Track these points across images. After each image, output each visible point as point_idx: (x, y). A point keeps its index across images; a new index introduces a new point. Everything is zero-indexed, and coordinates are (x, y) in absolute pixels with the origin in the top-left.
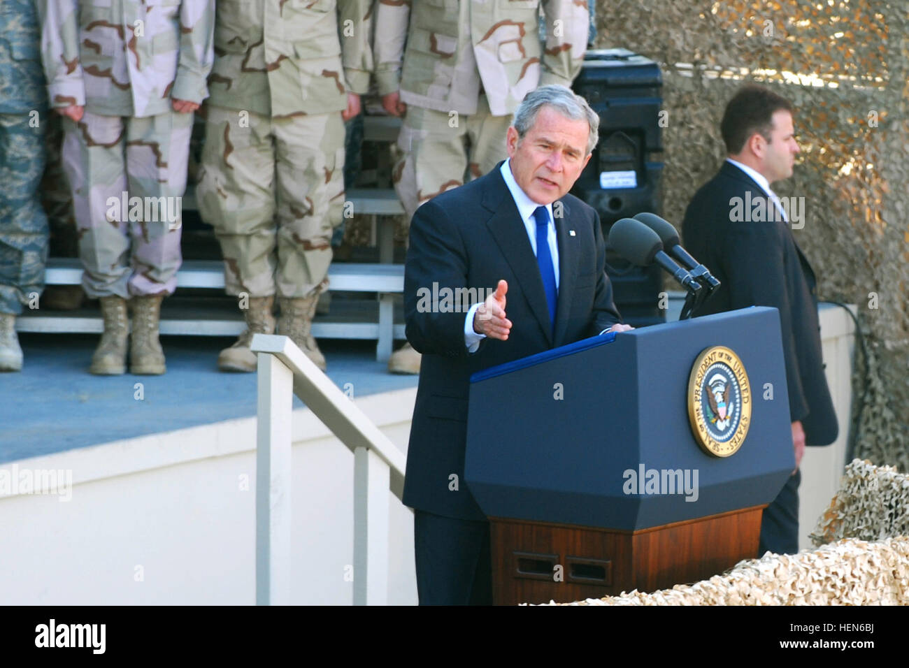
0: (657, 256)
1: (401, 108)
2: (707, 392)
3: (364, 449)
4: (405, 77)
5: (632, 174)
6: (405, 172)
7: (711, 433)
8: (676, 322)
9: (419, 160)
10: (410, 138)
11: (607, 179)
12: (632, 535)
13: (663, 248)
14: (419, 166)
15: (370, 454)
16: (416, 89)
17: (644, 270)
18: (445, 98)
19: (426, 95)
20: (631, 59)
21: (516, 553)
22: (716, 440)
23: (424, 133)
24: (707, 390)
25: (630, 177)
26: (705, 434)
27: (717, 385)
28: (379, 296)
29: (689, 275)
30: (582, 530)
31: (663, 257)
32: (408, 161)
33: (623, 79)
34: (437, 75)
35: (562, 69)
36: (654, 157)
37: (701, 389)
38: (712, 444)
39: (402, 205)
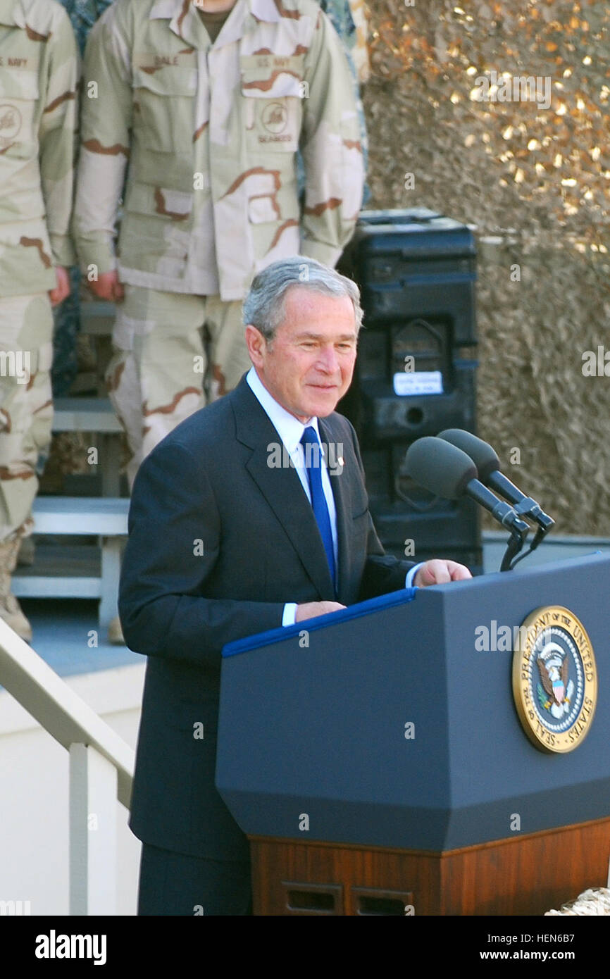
0: (470, 486)
1: (118, 291)
2: (538, 666)
3: (83, 745)
4: (124, 248)
5: (437, 376)
6: (124, 378)
7: (543, 721)
8: (496, 573)
9: (144, 361)
10: (131, 332)
11: (402, 382)
12: (439, 857)
13: (477, 475)
14: (144, 370)
15: (91, 751)
16: (139, 265)
17: (454, 504)
18: (181, 274)
19: (154, 271)
20: (435, 221)
21: (284, 883)
22: (551, 730)
23: (150, 325)
24: (539, 665)
25: (435, 381)
26: (536, 723)
27: (552, 658)
28: (100, 542)
29: (512, 511)
30: (373, 852)
31: (477, 486)
32: (129, 362)
33: (423, 249)
34: (169, 244)
35: (327, 234)
36: (466, 352)
37: (530, 663)
38: (546, 735)
39: (121, 420)
